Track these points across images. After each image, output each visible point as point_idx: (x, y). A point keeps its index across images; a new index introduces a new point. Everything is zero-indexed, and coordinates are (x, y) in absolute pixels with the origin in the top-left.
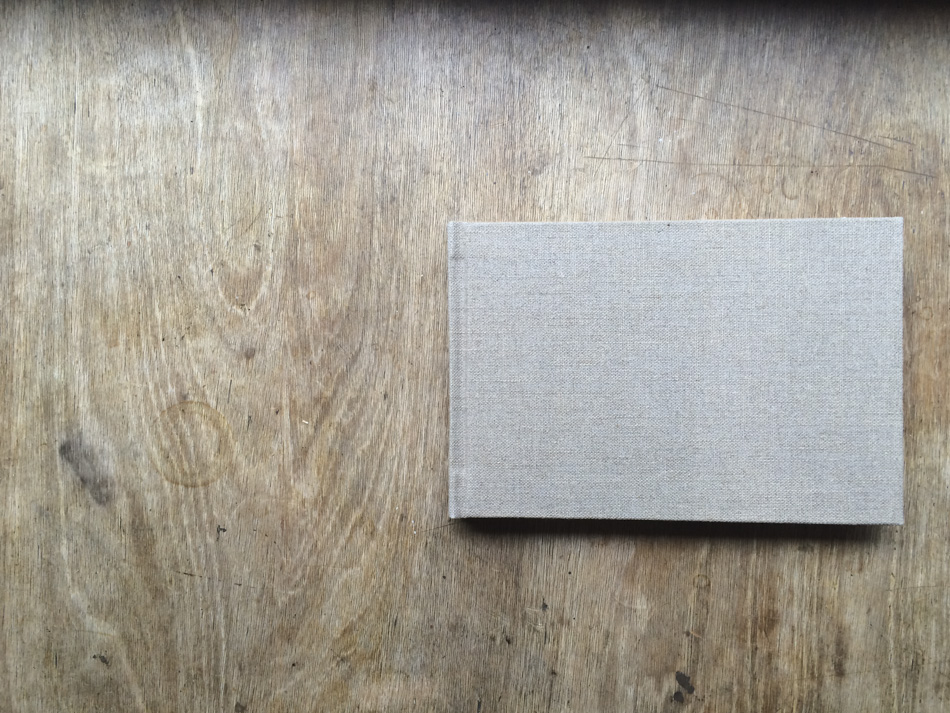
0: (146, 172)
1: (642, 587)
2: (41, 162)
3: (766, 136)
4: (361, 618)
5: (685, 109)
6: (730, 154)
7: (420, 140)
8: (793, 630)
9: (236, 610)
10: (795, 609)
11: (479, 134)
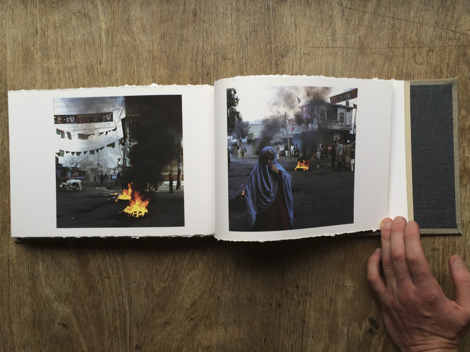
0: (76, 65)
1: (349, 274)
2: (20, 62)
3: (405, 32)
4: (200, 297)
5: (361, 20)
6: (386, 42)
7: (221, 41)
9: (134, 295)
11: (252, 37)
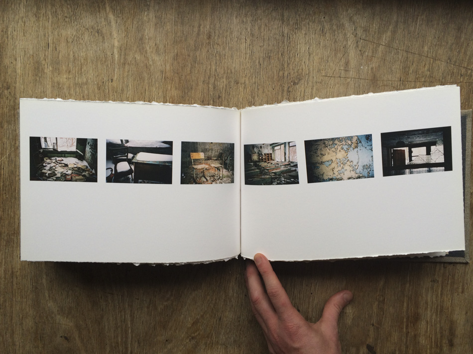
0: (87, 81)
2: (30, 75)
3: (417, 66)
4: (202, 316)
5: (375, 51)
6: (398, 75)
7: (234, 66)
8: (427, 323)
9: (136, 312)
10: (429, 312)
11: (265, 63)
